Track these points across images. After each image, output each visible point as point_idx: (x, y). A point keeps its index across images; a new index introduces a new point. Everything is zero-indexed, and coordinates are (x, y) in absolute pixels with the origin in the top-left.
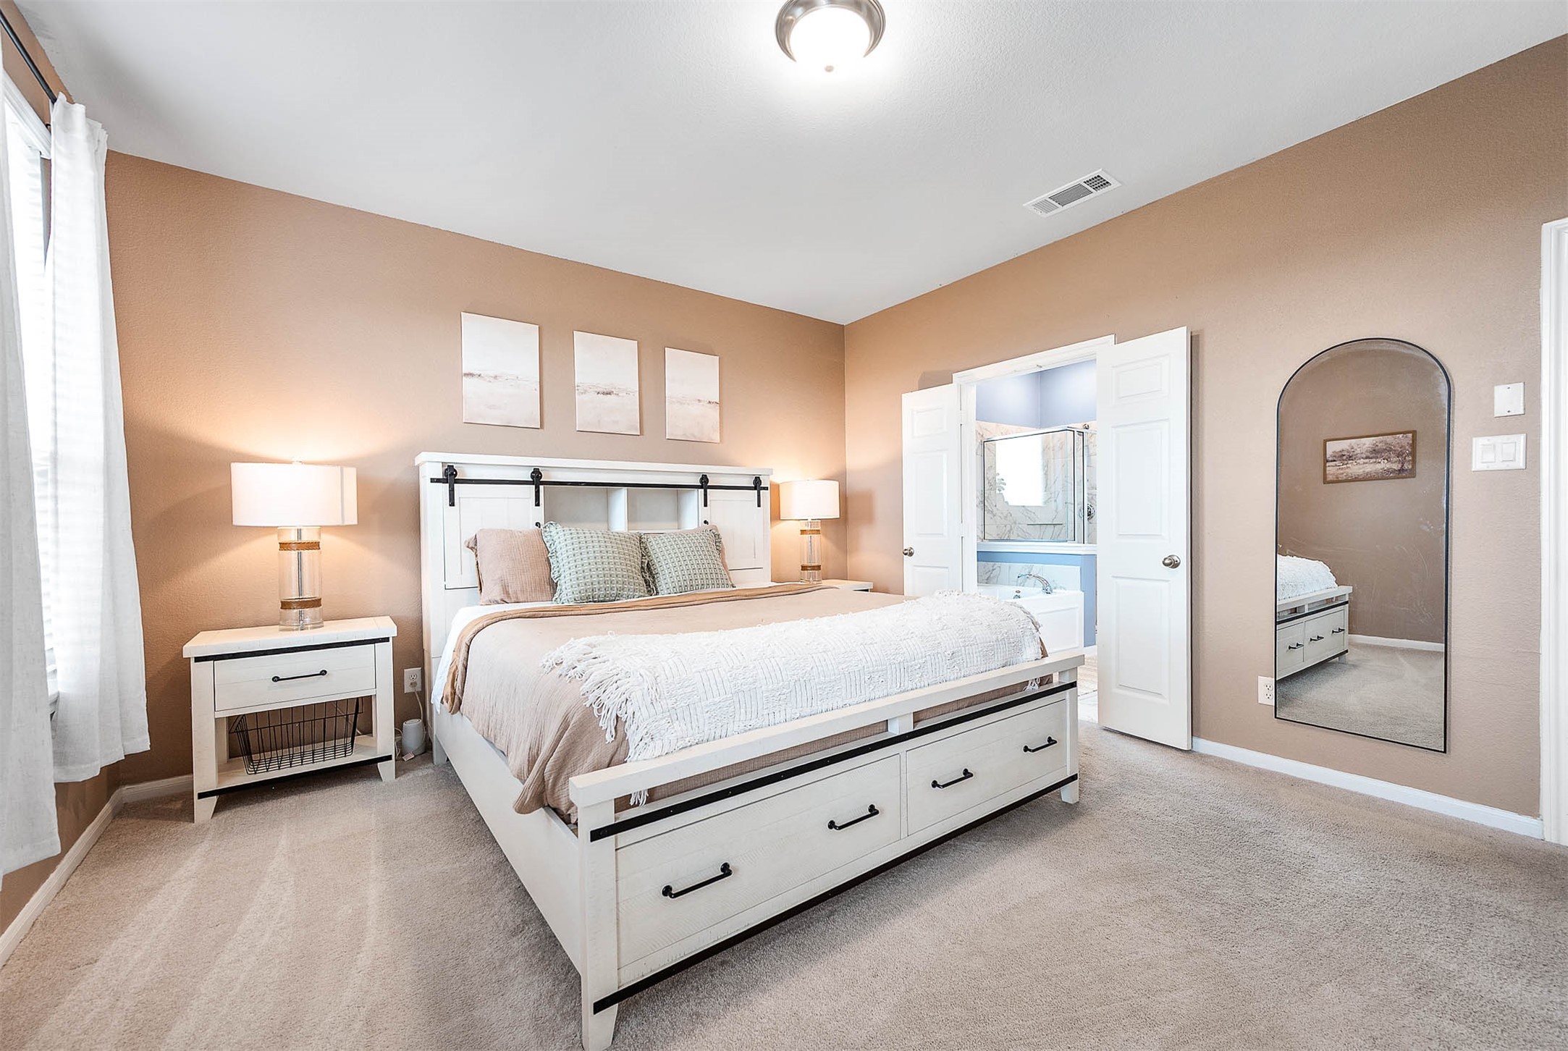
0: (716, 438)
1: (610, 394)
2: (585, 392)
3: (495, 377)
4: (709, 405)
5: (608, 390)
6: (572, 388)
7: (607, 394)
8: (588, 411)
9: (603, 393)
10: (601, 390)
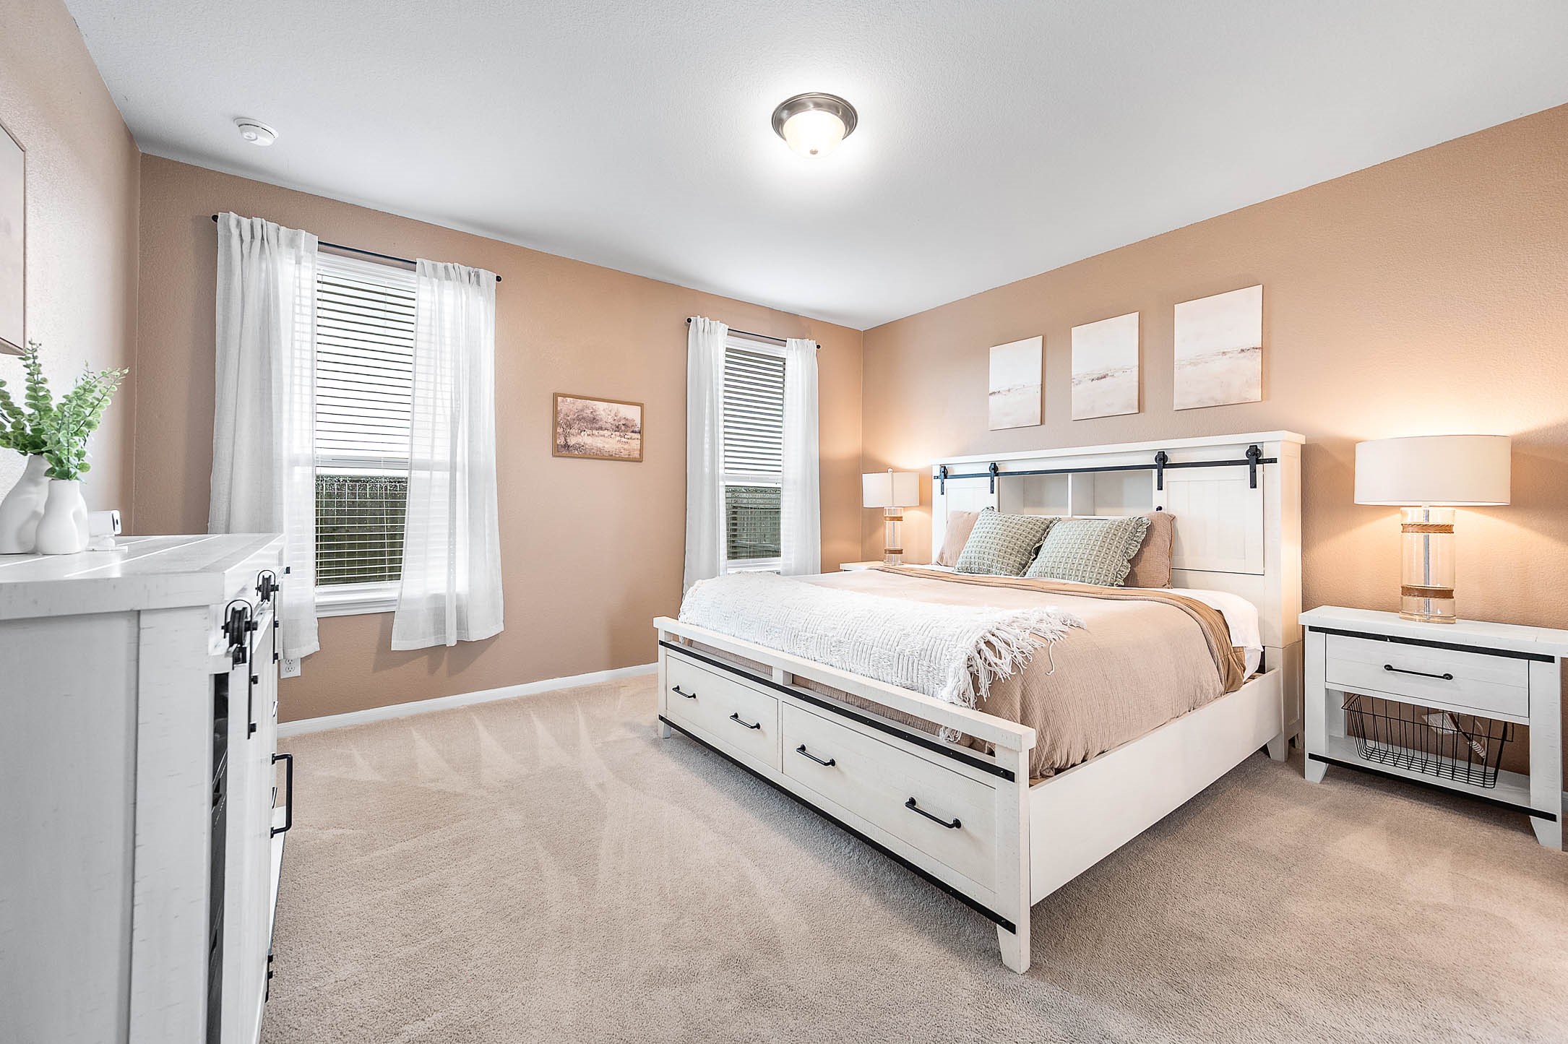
0: (1256, 394)
1: (1105, 377)
2: (1080, 382)
3: (1009, 390)
4: (1243, 354)
5: (1103, 373)
6: (1070, 380)
7: (1102, 378)
8: (1084, 399)
9: (1098, 379)
10: (1096, 376)
